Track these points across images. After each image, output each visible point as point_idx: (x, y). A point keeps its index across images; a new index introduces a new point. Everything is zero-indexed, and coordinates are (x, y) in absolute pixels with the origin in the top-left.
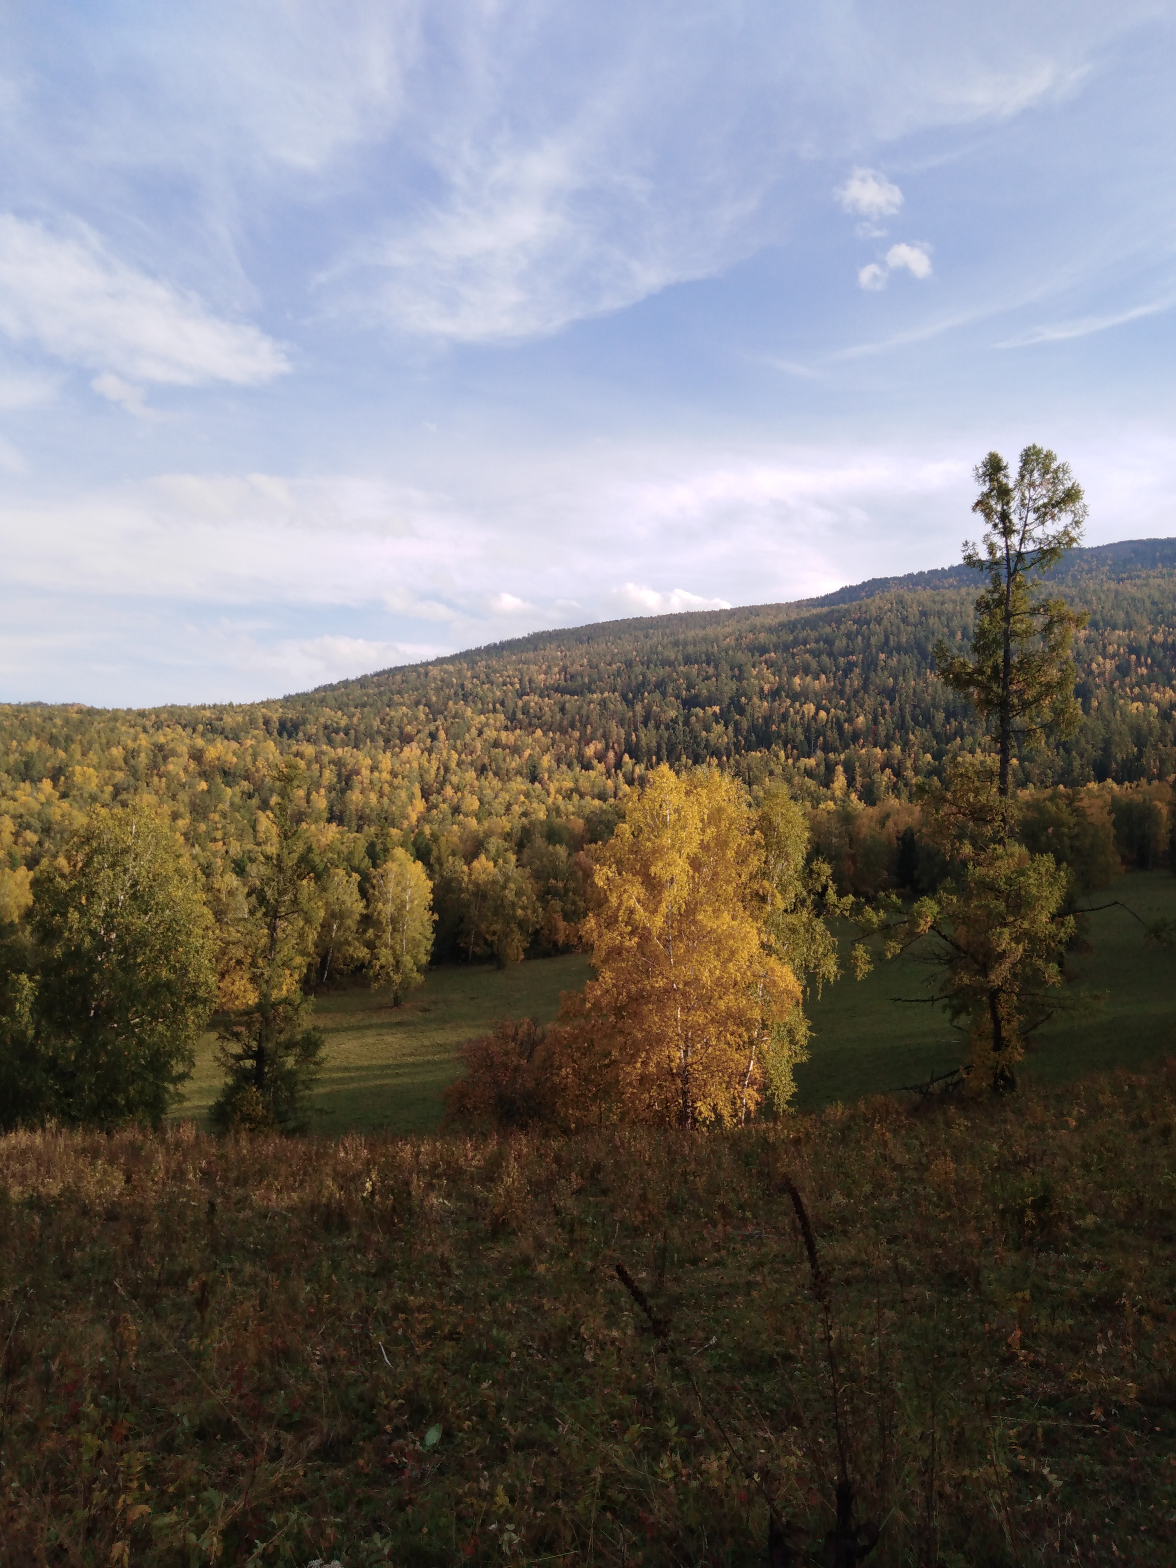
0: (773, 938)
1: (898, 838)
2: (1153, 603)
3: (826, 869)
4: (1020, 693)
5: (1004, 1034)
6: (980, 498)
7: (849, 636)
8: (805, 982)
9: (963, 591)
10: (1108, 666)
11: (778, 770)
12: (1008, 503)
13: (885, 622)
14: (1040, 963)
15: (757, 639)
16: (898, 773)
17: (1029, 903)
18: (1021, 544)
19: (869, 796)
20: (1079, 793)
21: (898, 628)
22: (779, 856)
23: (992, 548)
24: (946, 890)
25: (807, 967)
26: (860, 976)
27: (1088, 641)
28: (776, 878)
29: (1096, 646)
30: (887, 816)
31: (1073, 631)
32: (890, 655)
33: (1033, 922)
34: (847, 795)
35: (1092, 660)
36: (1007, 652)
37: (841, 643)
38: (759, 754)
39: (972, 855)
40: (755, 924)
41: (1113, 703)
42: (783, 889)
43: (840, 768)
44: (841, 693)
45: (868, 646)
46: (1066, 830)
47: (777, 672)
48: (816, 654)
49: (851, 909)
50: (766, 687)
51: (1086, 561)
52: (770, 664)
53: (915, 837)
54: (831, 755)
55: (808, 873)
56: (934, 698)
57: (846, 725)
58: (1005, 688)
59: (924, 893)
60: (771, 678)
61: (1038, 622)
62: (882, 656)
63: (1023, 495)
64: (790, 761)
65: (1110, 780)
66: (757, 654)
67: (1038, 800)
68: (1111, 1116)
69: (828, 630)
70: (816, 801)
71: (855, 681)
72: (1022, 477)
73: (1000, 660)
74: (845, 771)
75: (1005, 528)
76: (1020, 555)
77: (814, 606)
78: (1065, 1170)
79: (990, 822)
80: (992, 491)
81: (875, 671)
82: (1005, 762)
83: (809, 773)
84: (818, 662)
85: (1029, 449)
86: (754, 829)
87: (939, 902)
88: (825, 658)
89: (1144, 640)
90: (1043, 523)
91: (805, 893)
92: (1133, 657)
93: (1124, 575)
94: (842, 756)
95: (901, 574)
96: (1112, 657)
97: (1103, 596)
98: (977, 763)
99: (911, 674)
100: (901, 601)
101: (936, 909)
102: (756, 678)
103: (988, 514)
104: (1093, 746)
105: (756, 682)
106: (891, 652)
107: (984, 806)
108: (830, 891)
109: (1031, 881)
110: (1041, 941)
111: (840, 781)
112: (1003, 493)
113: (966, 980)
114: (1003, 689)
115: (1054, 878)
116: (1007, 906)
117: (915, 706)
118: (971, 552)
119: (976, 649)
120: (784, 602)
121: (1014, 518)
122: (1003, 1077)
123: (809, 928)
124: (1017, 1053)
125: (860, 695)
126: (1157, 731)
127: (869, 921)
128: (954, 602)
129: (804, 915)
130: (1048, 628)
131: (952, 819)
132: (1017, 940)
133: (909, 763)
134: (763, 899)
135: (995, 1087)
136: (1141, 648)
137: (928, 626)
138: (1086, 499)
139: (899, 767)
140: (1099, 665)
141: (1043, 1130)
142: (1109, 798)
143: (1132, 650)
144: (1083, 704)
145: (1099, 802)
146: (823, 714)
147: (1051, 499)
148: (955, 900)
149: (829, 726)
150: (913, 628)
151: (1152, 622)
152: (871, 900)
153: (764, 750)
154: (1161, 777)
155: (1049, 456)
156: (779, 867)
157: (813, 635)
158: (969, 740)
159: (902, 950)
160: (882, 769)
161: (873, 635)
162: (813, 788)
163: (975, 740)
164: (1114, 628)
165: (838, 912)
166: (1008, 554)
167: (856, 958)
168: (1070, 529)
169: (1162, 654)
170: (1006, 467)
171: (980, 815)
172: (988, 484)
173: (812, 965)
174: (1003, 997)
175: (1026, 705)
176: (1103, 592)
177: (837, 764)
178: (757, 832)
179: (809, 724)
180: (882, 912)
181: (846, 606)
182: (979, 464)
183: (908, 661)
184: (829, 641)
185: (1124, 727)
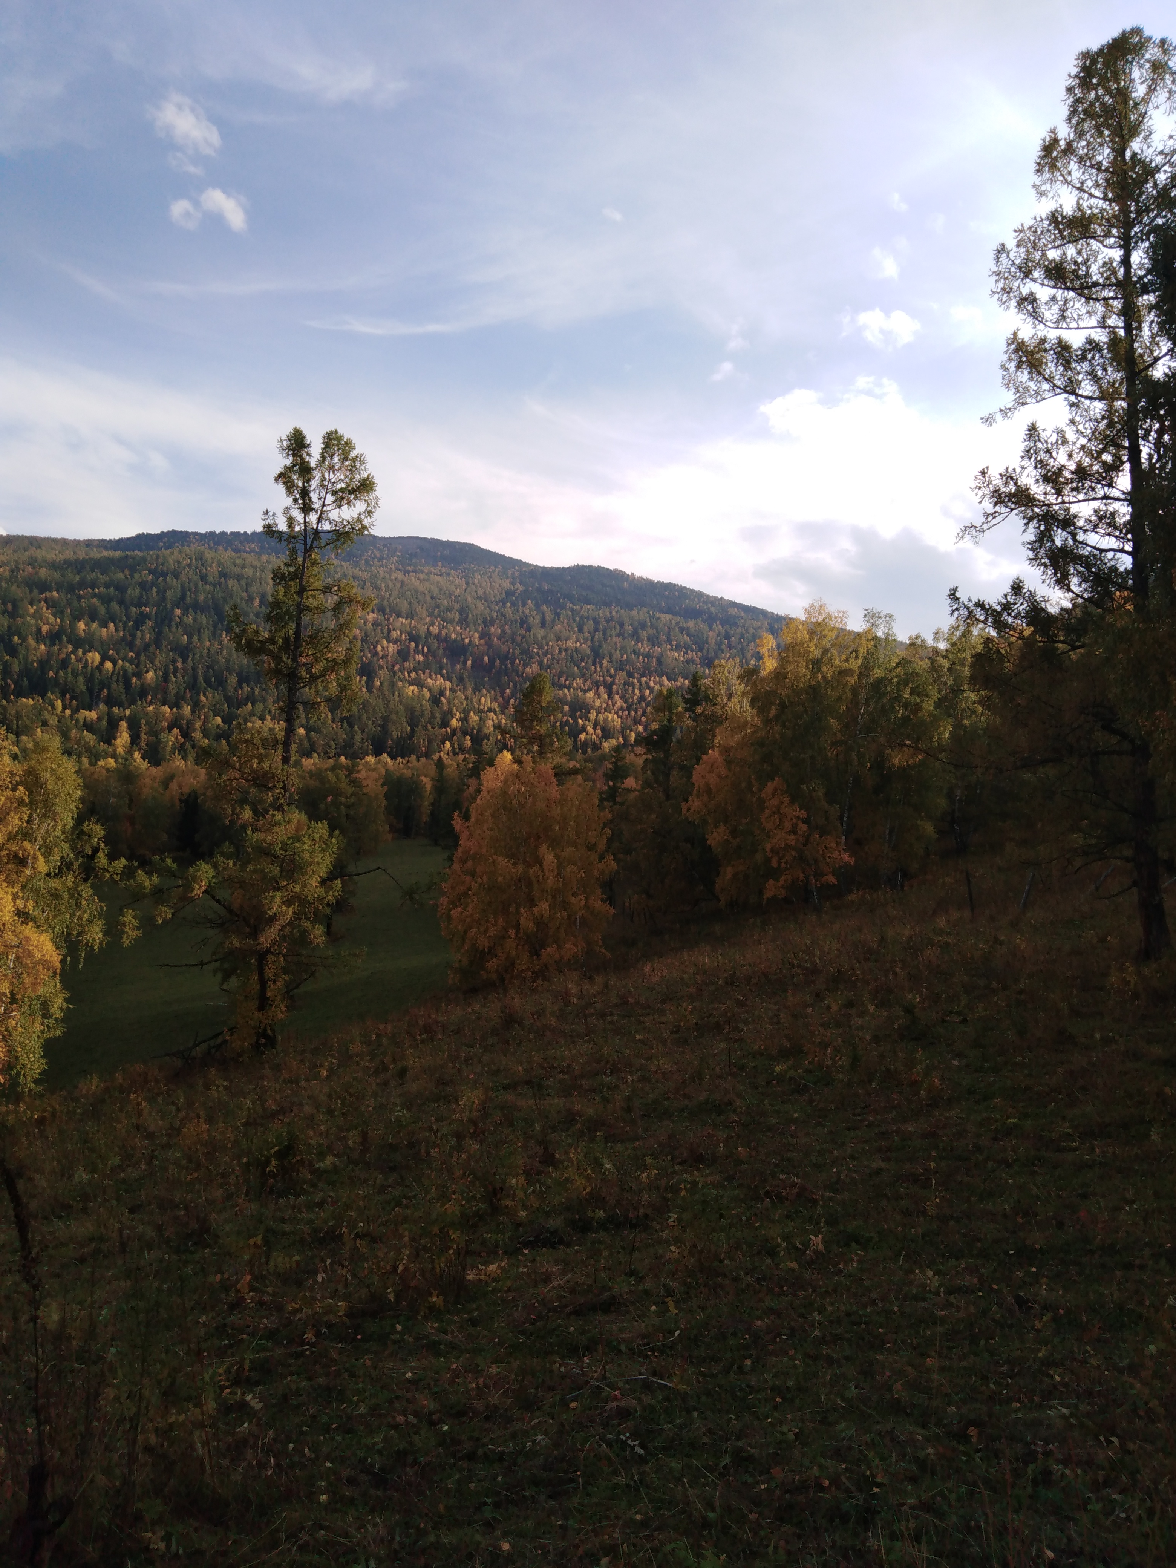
0: (30, 904)
1: (180, 800)
2: (432, 598)
3: (98, 830)
4: (308, 667)
5: (269, 994)
6: (283, 470)
7: (143, 585)
8: (65, 951)
9: (264, 558)
10: (391, 650)
11: (53, 721)
12: (308, 481)
13: (183, 577)
14: (307, 925)
15: (37, 573)
16: (186, 734)
17: (302, 868)
18: (318, 523)
19: (154, 756)
20: (358, 765)
21: (196, 586)
22: (45, 815)
23: (291, 521)
24: (223, 854)
25: (69, 934)
26: (126, 943)
27: (375, 624)
28: (39, 839)
29: (381, 630)
30: (172, 777)
31: (360, 613)
32: (186, 611)
33: (304, 886)
34: (130, 752)
35: (377, 642)
36: (298, 625)
37: (134, 592)
38: (31, 702)
39: (251, 820)
40: (10, 890)
41: (393, 685)
42: (47, 851)
43: (124, 724)
44: (131, 646)
45: (164, 599)
46: (343, 799)
47: (59, 612)
48: (106, 600)
49: (122, 874)
50: (45, 629)
51: (379, 549)
52: (51, 604)
53: (199, 801)
54: (116, 710)
55: (77, 834)
56: (228, 661)
57: (134, 680)
58: (294, 660)
59: (202, 857)
60: (51, 619)
61: (331, 600)
62: (178, 612)
63: (323, 476)
64: (68, 712)
65: (385, 755)
66: (36, 591)
67: (320, 770)
68: (358, 1064)
69: (120, 576)
70: (95, 757)
71: (147, 634)
72: (324, 458)
73: (291, 632)
74: (129, 728)
75: (304, 504)
76: (316, 533)
77: (106, 548)
78: (312, 1117)
79: (271, 789)
80: (295, 466)
81: (169, 627)
82: (290, 731)
83: (89, 726)
84: (108, 609)
85: (332, 432)
86: (17, 784)
87: (215, 867)
88: (115, 606)
89: (423, 629)
90: (340, 507)
91: (72, 856)
92: (413, 644)
93: (410, 568)
94: (128, 712)
95: (203, 531)
96: (395, 642)
97: (391, 585)
98: (266, 729)
99: (206, 634)
100: (200, 558)
101: (211, 873)
102: (33, 616)
103: (290, 488)
104: (373, 722)
105: (33, 621)
106: (187, 610)
107: (266, 773)
108: (101, 855)
109: (306, 847)
110: (310, 903)
111: (123, 738)
112: (305, 470)
113: (236, 943)
114: (293, 660)
115: (326, 844)
116: (281, 871)
117: (208, 667)
118: (272, 522)
119: (269, 618)
120: (71, 538)
121: (314, 496)
122: (264, 1035)
123: (75, 894)
124: (280, 1012)
125: (152, 649)
126: (427, 714)
127: (141, 886)
128: (255, 567)
129: (70, 880)
130: (337, 608)
131: (234, 783)
132: (288, 903)
133: (198, 725)
134: (22, 862)
135: (256, 1046)
136: (419, 637)
137: (227, 587)
138: (379, 491)
139: (188, 727)
140: (383, 648)
141: (297, 1083)
142: (383, 771)
143: (413, 638)
144: (367, 682)
145: (374, 775)
146: (108, 665)
147: (348, 486)
148: (231, 865)
149: (115, 678)
150: (212, 588)
151: (430, 615)
152: (144, 863)
153: (37, 697)
154: (427, 755)
155: (348, 443)
156: (44, 827)
157: (103, 579)
158: (260, 706)
159: (173, 914)
160: (170, 729)
161: (170, 589)
162: (92, 743)
163: (265, 707)
164: (399, 615)
165: (108, 876)
166: (305, 530)
167: (124, 924)
168: (363, 517)
169: (436, 645)
170: (309, 446)
171: (262, 781)
172: (291, 458)
173: (75, 933)
174: (271, 958)
175: (314, 678)
176: (391, 580)
177: (121, 719)
178: (21, 788)
179: (92, 674)
180: (155, 876)
181: (141, 554)
182: (284, 437)
183: (204, 621)
184: (121, 588)
185: (401, 707)
